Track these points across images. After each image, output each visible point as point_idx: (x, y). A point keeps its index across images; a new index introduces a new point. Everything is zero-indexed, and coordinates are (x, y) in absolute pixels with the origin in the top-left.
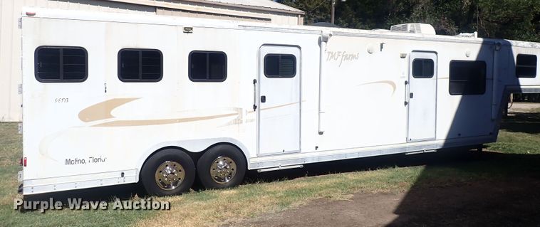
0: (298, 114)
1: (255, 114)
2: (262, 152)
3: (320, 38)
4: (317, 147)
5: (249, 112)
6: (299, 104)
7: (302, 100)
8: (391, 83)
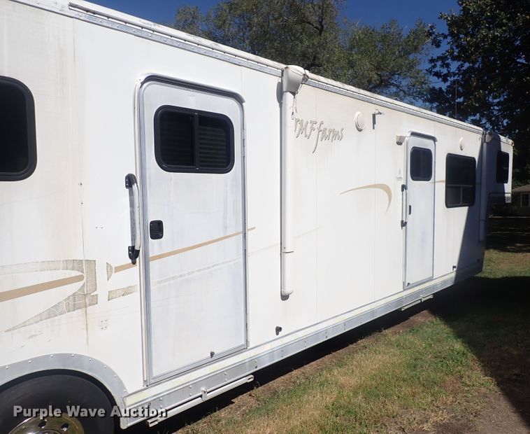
0: (241, 260)
1: (135, 273)
2: (157, 371)
3: (280, 86)
4: (279, 330)
5: (118, 269)
6: (241, 236)
7: (249, 226)
8: (386, 188)
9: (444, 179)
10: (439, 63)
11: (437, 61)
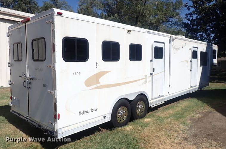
2: (153, 97)
3: (170, 40)
4: (169, 93)
5: (149, 77)
6: (164, 72)
8: (187, 61)
9: (200, 58)
10: (189, 16)
11: (188, 15)
